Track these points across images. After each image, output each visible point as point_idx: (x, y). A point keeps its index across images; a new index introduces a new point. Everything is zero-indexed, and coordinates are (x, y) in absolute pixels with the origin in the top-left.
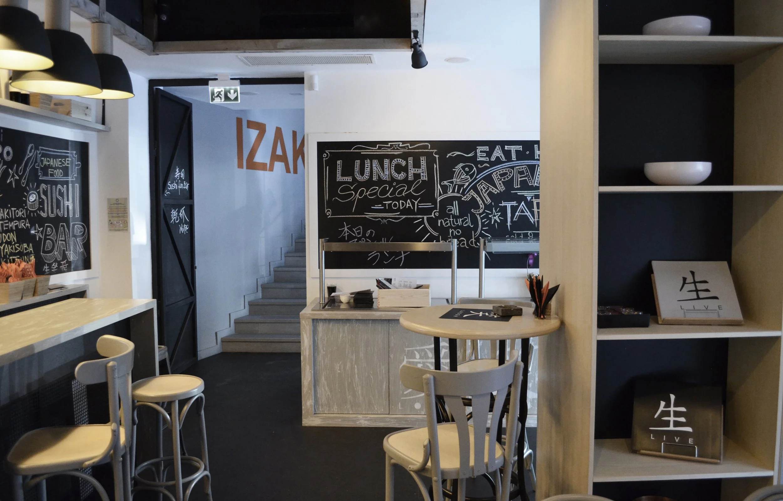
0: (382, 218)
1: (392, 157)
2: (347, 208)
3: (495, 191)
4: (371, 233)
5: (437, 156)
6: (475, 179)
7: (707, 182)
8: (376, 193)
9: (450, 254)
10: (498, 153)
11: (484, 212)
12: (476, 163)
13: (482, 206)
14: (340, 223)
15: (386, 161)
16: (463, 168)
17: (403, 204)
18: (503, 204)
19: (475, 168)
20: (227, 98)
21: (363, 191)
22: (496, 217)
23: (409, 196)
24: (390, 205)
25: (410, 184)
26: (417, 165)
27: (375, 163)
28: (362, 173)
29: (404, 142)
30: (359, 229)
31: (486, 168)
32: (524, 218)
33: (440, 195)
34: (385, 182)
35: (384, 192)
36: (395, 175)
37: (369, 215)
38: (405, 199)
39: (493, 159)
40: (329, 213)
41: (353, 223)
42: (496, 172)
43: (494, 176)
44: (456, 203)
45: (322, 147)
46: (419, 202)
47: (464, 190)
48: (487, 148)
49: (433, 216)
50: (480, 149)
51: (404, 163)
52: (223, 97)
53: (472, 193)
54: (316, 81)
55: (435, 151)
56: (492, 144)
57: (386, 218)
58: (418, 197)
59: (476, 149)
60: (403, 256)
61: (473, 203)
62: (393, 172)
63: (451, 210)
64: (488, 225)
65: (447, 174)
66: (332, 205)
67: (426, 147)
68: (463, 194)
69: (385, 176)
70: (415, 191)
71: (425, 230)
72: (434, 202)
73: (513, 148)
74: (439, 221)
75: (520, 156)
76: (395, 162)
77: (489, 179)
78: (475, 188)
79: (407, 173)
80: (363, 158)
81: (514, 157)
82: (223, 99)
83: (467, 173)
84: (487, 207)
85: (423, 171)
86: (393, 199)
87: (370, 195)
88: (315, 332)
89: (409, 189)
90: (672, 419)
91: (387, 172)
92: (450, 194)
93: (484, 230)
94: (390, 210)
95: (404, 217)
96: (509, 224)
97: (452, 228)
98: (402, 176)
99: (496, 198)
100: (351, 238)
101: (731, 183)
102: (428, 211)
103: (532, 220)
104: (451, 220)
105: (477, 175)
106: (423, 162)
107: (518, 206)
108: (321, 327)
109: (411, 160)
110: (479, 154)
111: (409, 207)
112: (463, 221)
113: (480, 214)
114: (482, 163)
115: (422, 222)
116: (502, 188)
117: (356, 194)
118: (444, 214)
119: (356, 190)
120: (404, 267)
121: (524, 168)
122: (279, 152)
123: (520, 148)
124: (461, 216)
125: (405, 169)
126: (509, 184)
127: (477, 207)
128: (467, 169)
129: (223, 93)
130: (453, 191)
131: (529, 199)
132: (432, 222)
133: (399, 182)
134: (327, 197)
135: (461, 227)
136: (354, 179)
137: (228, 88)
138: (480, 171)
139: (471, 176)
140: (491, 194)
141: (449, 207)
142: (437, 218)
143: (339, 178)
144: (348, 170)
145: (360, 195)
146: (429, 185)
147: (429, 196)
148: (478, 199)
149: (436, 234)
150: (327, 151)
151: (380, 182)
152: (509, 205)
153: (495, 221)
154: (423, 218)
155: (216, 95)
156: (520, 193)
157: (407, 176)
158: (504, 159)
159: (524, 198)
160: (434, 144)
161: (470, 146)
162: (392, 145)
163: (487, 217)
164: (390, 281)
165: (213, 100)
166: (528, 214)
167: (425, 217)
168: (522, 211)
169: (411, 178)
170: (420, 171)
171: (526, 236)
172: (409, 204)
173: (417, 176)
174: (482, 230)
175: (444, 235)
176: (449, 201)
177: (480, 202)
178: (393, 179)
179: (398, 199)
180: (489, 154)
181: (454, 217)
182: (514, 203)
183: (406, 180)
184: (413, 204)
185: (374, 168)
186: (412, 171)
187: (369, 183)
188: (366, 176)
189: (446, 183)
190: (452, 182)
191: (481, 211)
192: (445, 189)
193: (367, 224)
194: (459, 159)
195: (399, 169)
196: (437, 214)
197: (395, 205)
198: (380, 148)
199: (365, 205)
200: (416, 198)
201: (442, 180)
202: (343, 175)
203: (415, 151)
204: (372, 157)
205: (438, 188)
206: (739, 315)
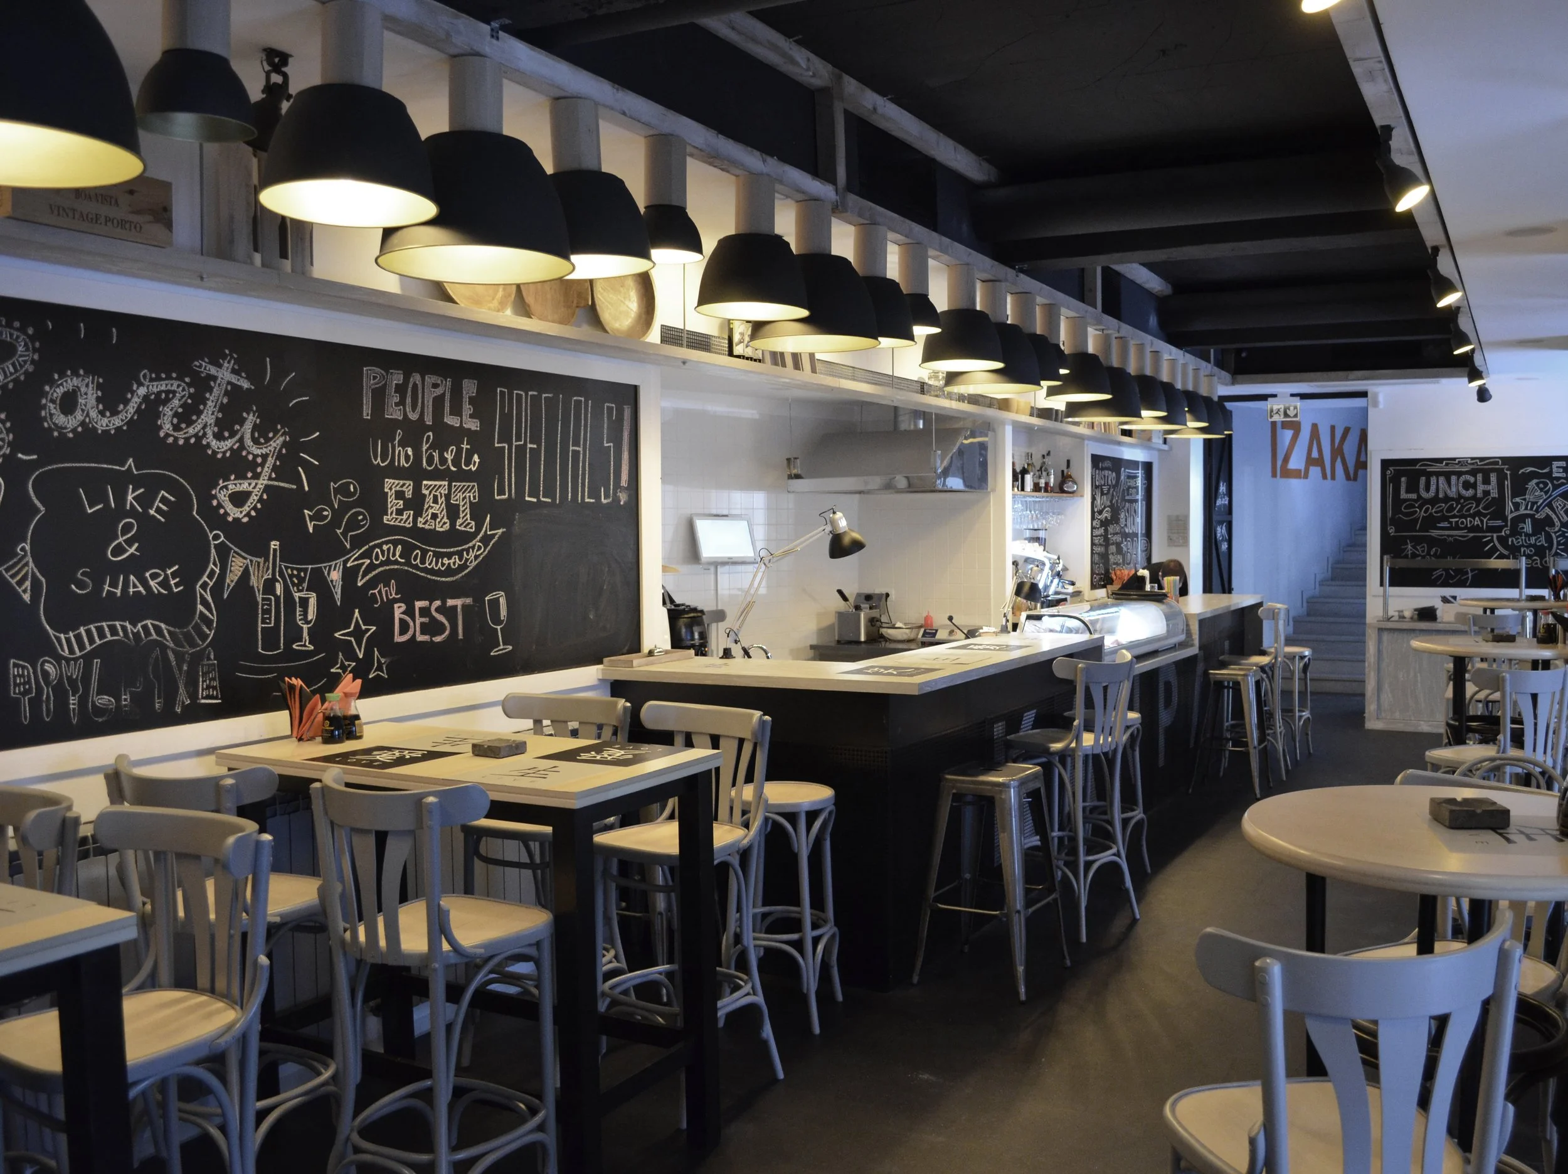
0: (1448, 536)
1: (1459, 474)
2: (1411, 525)
4: (1437, 551)
5: (1508, 472)
6: (1551, 496)
8: (1442, 511)
9: (1518, 573)
11: (1560, 530)
12: (1552, 479)
13: (1558, 524)
14: (1404, 541)
15: (1454, 478)
16: (1537, 484)
17: (1471, 522)
19: (1550, 485)
20: (1286, 415)
21: (1428, 508)
23: (1478, 514)
24: (1457, 522)
25: (1478, 501)
26: (1486, 481)
27: (1442, 479)
28: (1427, 489)
29: (1473, 459)
30: (1424, 547)
31: (1563, 484)
33: (1512, 512)
34: (1453, 499)
35: (1451, 509)
36: (1463, 492)
37: (1435, 533)
38: (1473, 516)
40: (1392, 530)
41: (1417, 541)
44: (1529, 521)
45: (1386, 464)
46: (1489, 520)
47: (1538, 507)
48: (1563, 464)
49: (1503, 534)
50: (1555, 464)
51: (1472, 480)
52: (1282, 413)
53: (1547, 510)
54: (1383, 399)
55: (1507, 467)
57: (1452, 536)
58: (1488, 514)
59: (1551, 465)
60: (1470, 575)
61: (1548, 521)
62: (1461, 488)
63: (1523, 528)
64: (1565, 543)
65: (1519, 489)
66: (1394, 522)
67: (1497, 463)
68: (1537, 511)
69: (1452, 493)
70: (1484, 508)
71: (1494, 549)
72: (1505, 519)
74: (1510, 540)
76: (1463, 478)
77: (1565, 496)
78: (1550, 505)
79: (1476, 490)
80: (1428, 475)
82: (1282, 416)
83: (1541, 490)
84: (1563, 525)
85: (1493, 489)
86: (1460, 517)
87: (1436, 512)
88: (1380, 641)
89: (1477, 506)
91: (1454, 489)
92: (1522, 511)
93: (1560, 549)
94: (1457, 528)
95: (1471, 535)
97: (1523, 546)
98: (1470, 492)
100: (1414, 556)
102: (1498, 529)
104: (1523, 538)
105: (1553, 491)
106: (1493, 478)
108: (1386, 637)
109: (1480, 477)
110: (1555, 469)
111: (1478, 525)
112: (1536, 540)
113: (1555, 533)
114: (1558, 479)
115: (1492, 540)
117: (1421, 511)
118: (1515, 532)
119: (1420, 507)
120: (1471, 586)
122: (1315, 454)
124: (1534, 534)
125: (1474, 486)
127: (1552, 525)
128: (1541, 486)
129: (1282, 410)
130: (1526, 508)
132: (1503, 540)
133: (1466, 499)
134: (1390, 514)
135: (1534, 546)
136: (1419, 497)
137: (1287, 405)
138: (1555, 487)
139: (1546, 493)
140: (1566, 512)
141: (1521, 525)
142: (1507, 537)
143: (1403, 495)
144: (1413, 487)
145: (1425, 512)
146: (1500, 502)
147: (1500, 514)
148: (1554, 516)
149: (1506, 553)
150: (1391, 468)
151: (1447, 499)
154: (1492, 537)
155: (1275, 412)
157: (1476, 494)
160: (1506, 460)
161: (1545, 461)
162: (1459, 462)
163: (1563, 535)
164: (1455, 598)
165: (1271, 416)
167: (1495, 535)
169: (1480, 494)
170: (1489, 488)
172: (1477, 521)
173: (1486, 493)
174: (1557, 548)
175: (1514, 552)
176: (1522, 518)
177: (1556, 520)
178: (1460, 496)
179: (1465, 517)
180: (1565, 470)
181: (1527, 535)
183: (1474, 497)
184: (1482, 521)
185: (1441, 485)
186: (1481, 488)
187: (1435, 501)
188: (1432, 493)
189: (1518, 500)
190: (1525, 499)
191: (1557, 529)
192: (1517, 506)
193: (1432, 542)
194: (1533, 475)
195: (1467, 485)
196: (1508, 532)
197: (1462, 523)
198: (1447, 464)
199: (1431, 522)
200: (1485, 516)
201: (1513, 496)
202: (1407, 492)
203: (1484, 467)
204: (1438, 474)
205: (1510, 506)
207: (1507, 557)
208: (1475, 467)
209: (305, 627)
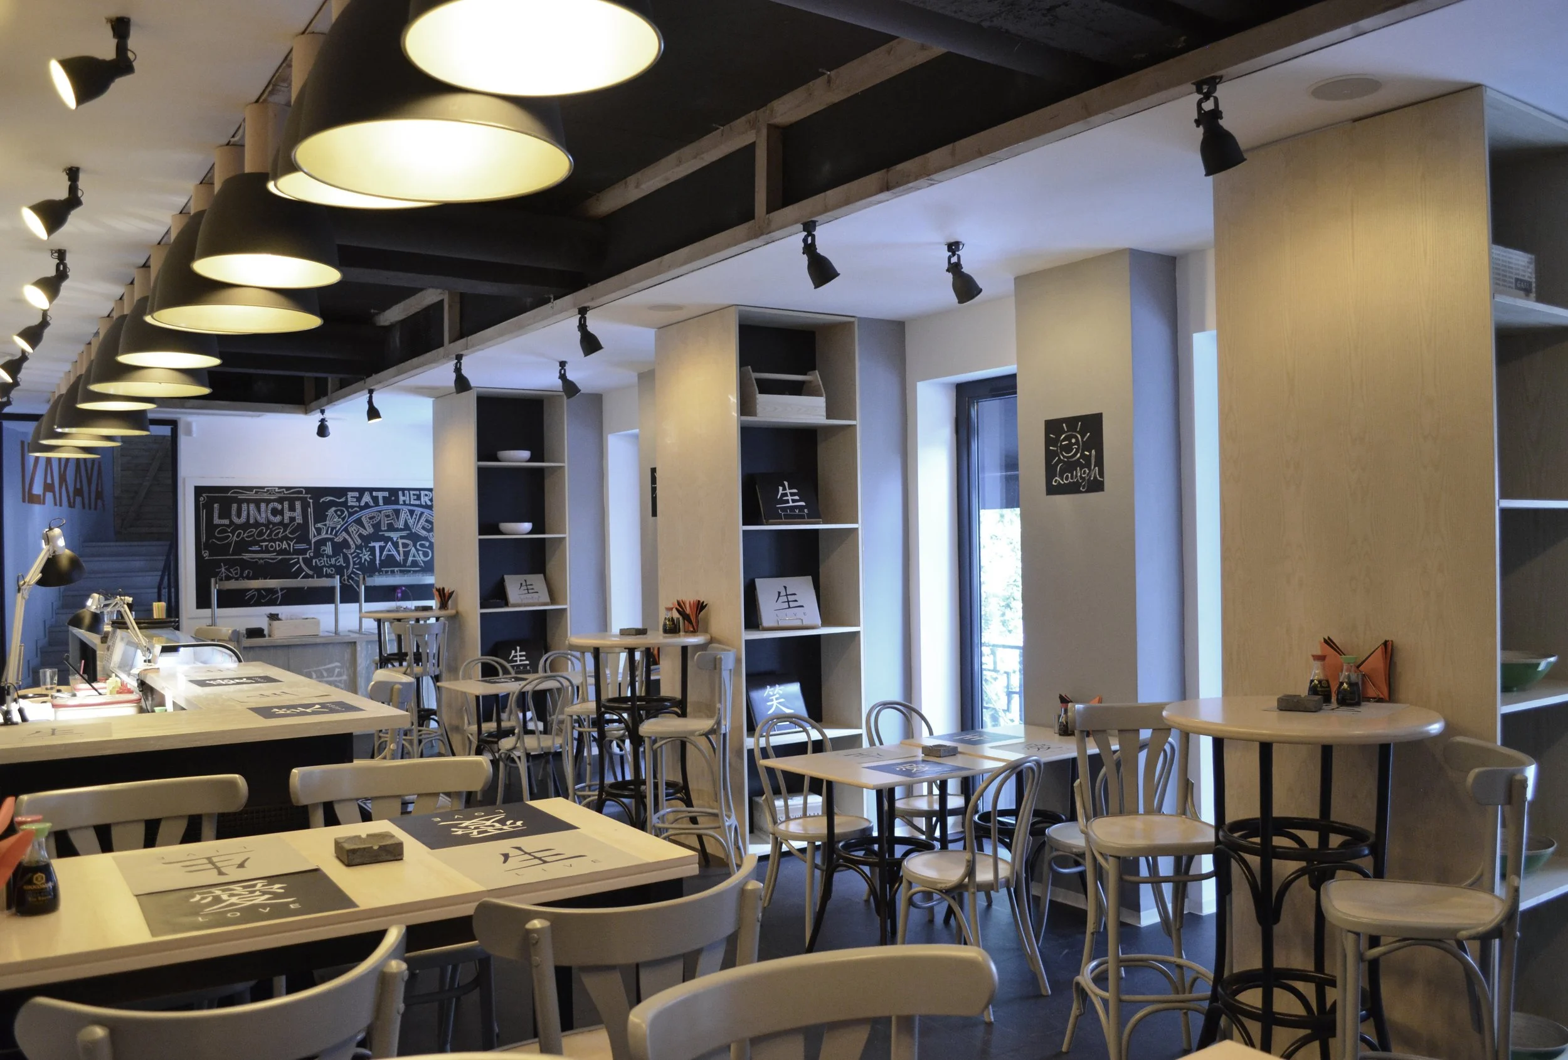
0: (260, 559)
1: (268, 502)
2: (224, 549)
3: (365, 533)
4: (249, 573)
5: (311, 501)
6: (347, 522)
7: (530, 533)
8: (253, 535)
9: (333, 589)
10: (367, 498)
11: (355, 552)
12: (348, 507)
13: (353, 546)
14: (217, 564)
15: (263, 505)
16: (336, 512)
17: (279, 545)
18: (372, 544)
19: (346, 512)
21: (240, 533)
22: (366, 556)
23: (286, 538)
24: (267, 546)
25: (286, 526)
26: (292, 508)
27: (252, 506)
28: (239, 515)
29: (280, 488)
30: (237, 569)
31: (356, 512)
32: (390, 557)
33: (315, 536)
34: (263, 525)
35: (261, 534)
36: (272, 518)
38: (281, 540)
39: (362, 504)
40: (206, 554)
41: (230, 564)
42: (365, 515)
43: (363, 519)
44: (329, 544)
45: (199, 491)
46: (295, 543)
47: (337, 532)
48: (356, 494)
49: (308, 556)
50: (350, 494)
51: (279, 507)
53: (344, 534)
54: (194, 428)
55: (309, 496)
56: (361, 491)
57: (263, 559)
58: (294, 538)
59: (346, 495)
60: (280, 594)
61: (345, 544)
62: (269, 514)
63: (324, 550)
64: (360, 563)
65: (320, 517)
66: (209, 546)
67: (301, 492)
68: (336, 535)
69: (262, 519)
70: (290, 533)
71: (300, 570)
72: (309, 543)
73: (380, 495)
74: (314, 561)
75: (387, 501)
76: (271, 506)
77: (359, 522)
78: (346, 530)
79: (283, 515)
80: (240, 502)
81: (381, 502)
83: (339, 516)
84: (358, 547)
85: (298, 514)
86: (270, 541)
87: (247, 537)
89: (285, 531)
90: (518, 658)
91: (263, 515)
92: (324, 535)
93: (356, 568)
94: (267, 551)
95: (280, 557)
96: (378, 562)
97: (325, 566)
98: (278, 519)
99: (366, 539)
100: (228, 578)
101: (544, 533)
102: (304, 552)
103: (398, 558)
104: (325, 559)
105: (349, 518)
106: (298, 505)
107: (385, 547)
109: (286, 504)
110: (349, 499)
111: (285, 548)
112: (336, 560)
113: (352, 554)
114: (352, 507)
115: (298, 562)
116: (370, 530)
117: (233, 536)
118: (318, 554)
119: (233, 532)
120: (280, 604)
121: (390, 512)
123: (386, 494)
124: (334, 555)
125: (281, 513)
126: (377, 526)
127: (349, 547)
128: (339, 513)
130: (327, 533)
131: (395, 539)
132: (307, 562)
133: (275, 524)
134: (204, 539)
135: (335, 566)
136: (232, 522)
138: (351, 514)
139: (343, 519)
140: (361, 536)
141: (323, 548)
142: (312, 558)
143: (216, 521)
144: (225, 513)
145: (238, 537)
146: (305, 526)
147: (304, 538)
148: (350, 540)
149: (311, 573)
150: (204, 495)
151: (257, 524)
152: (377, 545)
153: (365, 560)
154: (298, 558)
156: (387, 534)
157: (283, 519)
158: (372, 504)
159: (390, 539)
160: (309, 490)
161: (342, 492)
162: (268, 491)
163: (358, 556)
164: (277, 615)
166: (394, 553)
167: (301, 557)
168: (389, 551)
169: (286, 521)
170: (294, 514)
171: (393, 572)
172: (285, 545)
173: (292, 519)
174: (353, 568)
175: (319, 572)
176: (323, 542)
177: (351, 543)
178: (269, 522)
179: (274, 541)
180: (359, 499)
181: (328, 556)
182: (382, 544)
183: (281, 523)
184: (289, 545)
185: (251, 512)
186: (287, 514)
187: (246, 526)
188: (243, 519)
189: (319, 525)
190: (325, 525)
191: (352, 551)
192: (319, 531)
193: (244, 564)
194: (331, 504)
195: (275, 512)
196: (312, 554)
197: (272, 546)
198: (256, 492)
199: (242, 546)
200: (291, 540)
201: (315, 523)
202: (220, 518)
203: (291, 496)
204: (248, 501)
205: (312, 531)
206: (548, 600)
207: (312, 577)
208: (282, 495)
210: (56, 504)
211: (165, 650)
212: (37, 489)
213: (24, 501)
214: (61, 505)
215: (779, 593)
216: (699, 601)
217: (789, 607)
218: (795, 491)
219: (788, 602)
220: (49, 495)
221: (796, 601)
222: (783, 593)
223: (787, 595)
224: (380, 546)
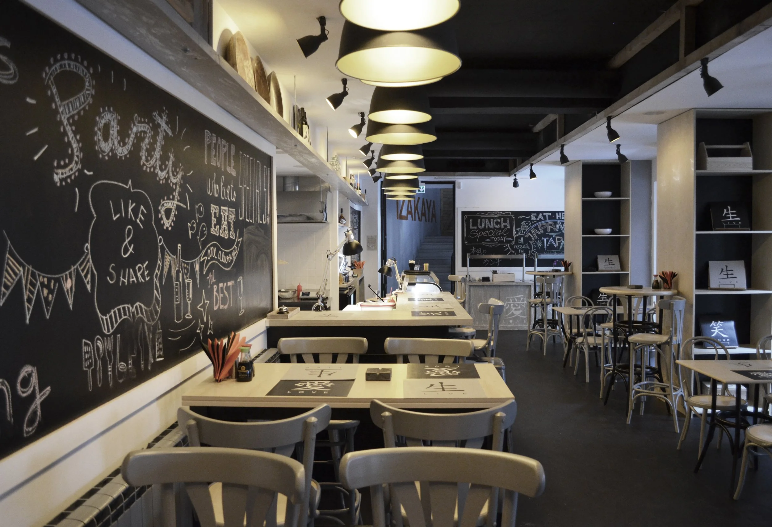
0: (490, 245)
1: (494, 218)
2: (474, 240)
3: (539, 233)
4: (485, 251)
5: (514, 218)
6: (531, 228)
7: (611, 234)
8: (487, 234)
9: (522, 260)
10: (540, 216)
11: (534, 242)
12: (531, 221)
13: (533, 239)
14: (471, 247)
15: (492, 220)
16: (525, 223)
17: (499, 239)
18: (543, 239)
19: (530, 223)
22: (540, 244)
23: (502, 235)
24: (493, 239)
25: (502, 230)
26: (505, 221)
27: (487, 220)
28: (481, 225)
29: (499, 212)
30: (480, 250)
31: (535, 223)
32: (552, 245)
33: (515, 235)
34: (491, 229)
35: (491, 233)
36: (496, 226)
37: (484, 244)
38: (500, 236)
39: (538, 219)
40: (466, 242)
41: (477, 247)
42: (539, 224)
43: (539, 226)
44: (522, 238)
45: (464, 213)
46: (506, 238)
47: (526, 233)
48: (535, 214)
49: (512, 244)
50: (532, 214)
51: (499, 221)
53: (529, 234)
54: (462, 185)
55: (513, 215)
56: (538, 213)
59: (531, 215)
60: (499, 261)
61: (530, 238)
62: (495, 224)
64: (537, 248)
65: (518, 225)
66: (467, 239)
67: (509, 214)
68: (525, 234)
69: (491, 226)
70: (504, 233)
71: (509, 250)
72: (513, 238)
73: (547, 214)
75: (550, 218)
76: (495, 220)
77: (536, 228)
78: (530, 232)
79: (501, 225)
80: (482, 219)
81: (547, 218)
83: (527, 225)
84: (536, 240)
86: (495, 237)
87: (485, 235)
88: (469, 291)
89: (502, 232)
90: (603, 298)
91: (492, 225)
92: (519, 234)
93: (534, 250)
94: (493, 241)
95: (499, 244)
96: (545, 247)
97: (520, 249)
98: (498, 226)
99: (540, 236)
100: (476, 253)
101: (620, 234)
102: (510, 242)
103: (555, 246)
104: (520, 245)
105: (532, 226)
106: (508, 220)
107: (549, 240)
108: (472, 289)
109: (502, 220)
110: (532, 217)
112: (525, 246)
113: (532, 243)
114: (534, 221)
115: (507, 247)
116: (542, 232)
117: (478, 234)
118: (517, 243)
119: (478, 232)
120: (500, 266)
121: (552, 223)
122: (410, 209)
123: (550, 214)
124: (524, 244)
125: (500, 223)
126: (545, 230)
127: (531, 240)
128: (527, 223)
130: (521, 233)
131: (554, 236)
132: (512, 247)
133: (497, 229)
134: (465, 235)
135: (524, 249)
136: (478, 228)
137: (420, 186)
138: (532, 224)
139: (529, 227)
140: (537, 234)
141: (519, 240)
142: (514, 245)
143: (471, 227)
144: (475, 224)
145: (480, 234)
146: (511, 230)
147: (510, 235)
148: (532, 236)
149: (513, 252)
150: (466, 215)
151: (489, 229)
152: (545, 239)
153: (539, 246)
156: (550, 234)
158: (543, 219)
159: (552, 236)
160: (513, 212)
161: (528, 213)
162: (494, 213)
163: (536, 244)
164: (496, 271)
166: (554, 243)
167: (509, 244)
168: (551, 242)
169: (502, 227)
170: (507, 224)
171: (552, 252)
172: (502, 238)
173: (505, 226)
175: (517, 252)
176: (519, 238)
178: (495, 228)
179: (497, 237)
180: (537, 217)
181: (522, 244)
182: (547, 238)
183: (500, 228)
184: (503, 239)
185: (486, 223)
186: (503, 224)
187: (484, 230)
188: (483, 226)
189: (518, 229)
190: (520, 229)
192: (517, 232)
193: (483, 247)
194: (524, 219)
195: (497, 223)
196: (514, 243)
197: (496, 239)
198: (489, 214)
199: (482, 239)
200: (505, 236)
201: (516, 228)
202: (473, 226)
203: (504, 215)
204: (485, 218)
205: (514, 232)
206: (619, 268)
207: (514, 254)
208: (500, 215)
209: (189, 302)
210: (412, 220)
211: (410, 284)
212: (404, 213)
213: (398, 218)
214: (415, 220)
215: (722, 269)
216: (672, 272)
217: (728, 278)
218: (735, 212)
219: (727, 274)
220: (410, 216)
221: (732, 274)
222: (725, 269)
223: (727, 271)
224: (547, 240)
